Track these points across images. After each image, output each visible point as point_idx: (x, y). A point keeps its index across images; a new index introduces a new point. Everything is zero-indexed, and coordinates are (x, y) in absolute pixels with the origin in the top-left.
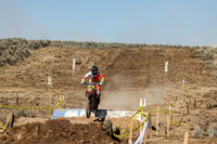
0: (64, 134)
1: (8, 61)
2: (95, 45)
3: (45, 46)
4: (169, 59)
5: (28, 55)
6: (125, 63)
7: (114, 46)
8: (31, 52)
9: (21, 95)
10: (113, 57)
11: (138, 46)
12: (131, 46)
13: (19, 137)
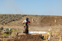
0: (30, 37)
1: (16, 19)
2: (38, 16)
3: (25, 16)
4: (56, 19)
5: (21, 18)
6: (45, 20)
7: (42, 16)
8: (22, 17)
9: (19, 28)
10: (42, 19)
11: (48, 16)
12: (46, 16)
13: (19, 38)
